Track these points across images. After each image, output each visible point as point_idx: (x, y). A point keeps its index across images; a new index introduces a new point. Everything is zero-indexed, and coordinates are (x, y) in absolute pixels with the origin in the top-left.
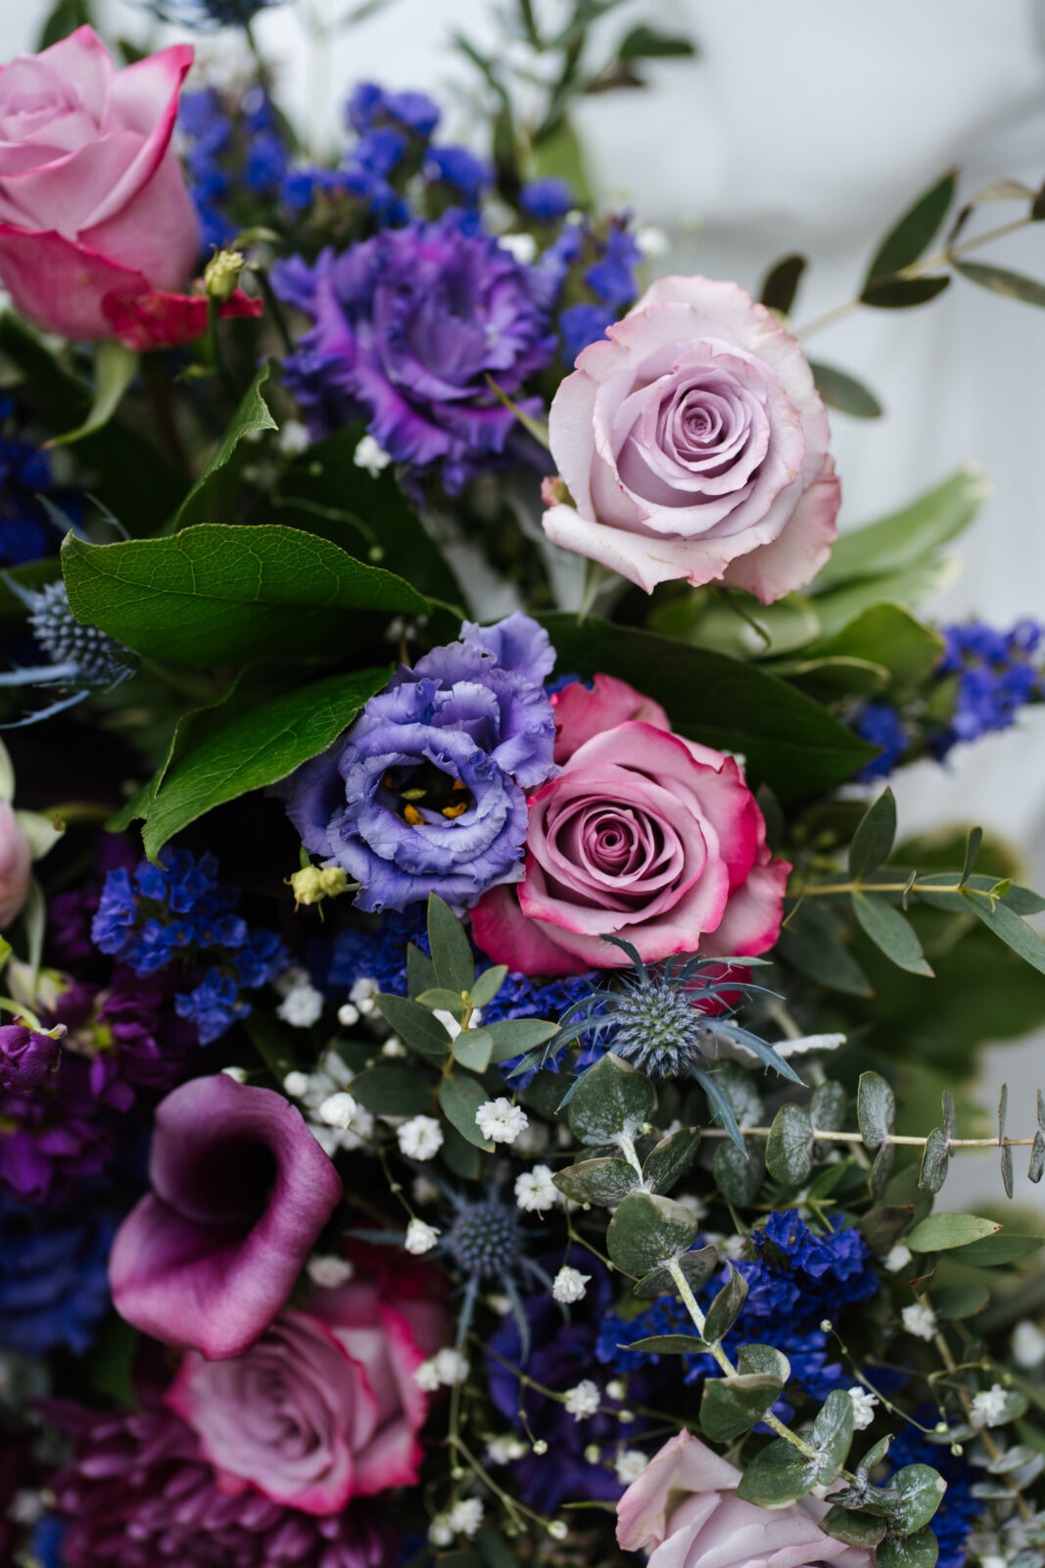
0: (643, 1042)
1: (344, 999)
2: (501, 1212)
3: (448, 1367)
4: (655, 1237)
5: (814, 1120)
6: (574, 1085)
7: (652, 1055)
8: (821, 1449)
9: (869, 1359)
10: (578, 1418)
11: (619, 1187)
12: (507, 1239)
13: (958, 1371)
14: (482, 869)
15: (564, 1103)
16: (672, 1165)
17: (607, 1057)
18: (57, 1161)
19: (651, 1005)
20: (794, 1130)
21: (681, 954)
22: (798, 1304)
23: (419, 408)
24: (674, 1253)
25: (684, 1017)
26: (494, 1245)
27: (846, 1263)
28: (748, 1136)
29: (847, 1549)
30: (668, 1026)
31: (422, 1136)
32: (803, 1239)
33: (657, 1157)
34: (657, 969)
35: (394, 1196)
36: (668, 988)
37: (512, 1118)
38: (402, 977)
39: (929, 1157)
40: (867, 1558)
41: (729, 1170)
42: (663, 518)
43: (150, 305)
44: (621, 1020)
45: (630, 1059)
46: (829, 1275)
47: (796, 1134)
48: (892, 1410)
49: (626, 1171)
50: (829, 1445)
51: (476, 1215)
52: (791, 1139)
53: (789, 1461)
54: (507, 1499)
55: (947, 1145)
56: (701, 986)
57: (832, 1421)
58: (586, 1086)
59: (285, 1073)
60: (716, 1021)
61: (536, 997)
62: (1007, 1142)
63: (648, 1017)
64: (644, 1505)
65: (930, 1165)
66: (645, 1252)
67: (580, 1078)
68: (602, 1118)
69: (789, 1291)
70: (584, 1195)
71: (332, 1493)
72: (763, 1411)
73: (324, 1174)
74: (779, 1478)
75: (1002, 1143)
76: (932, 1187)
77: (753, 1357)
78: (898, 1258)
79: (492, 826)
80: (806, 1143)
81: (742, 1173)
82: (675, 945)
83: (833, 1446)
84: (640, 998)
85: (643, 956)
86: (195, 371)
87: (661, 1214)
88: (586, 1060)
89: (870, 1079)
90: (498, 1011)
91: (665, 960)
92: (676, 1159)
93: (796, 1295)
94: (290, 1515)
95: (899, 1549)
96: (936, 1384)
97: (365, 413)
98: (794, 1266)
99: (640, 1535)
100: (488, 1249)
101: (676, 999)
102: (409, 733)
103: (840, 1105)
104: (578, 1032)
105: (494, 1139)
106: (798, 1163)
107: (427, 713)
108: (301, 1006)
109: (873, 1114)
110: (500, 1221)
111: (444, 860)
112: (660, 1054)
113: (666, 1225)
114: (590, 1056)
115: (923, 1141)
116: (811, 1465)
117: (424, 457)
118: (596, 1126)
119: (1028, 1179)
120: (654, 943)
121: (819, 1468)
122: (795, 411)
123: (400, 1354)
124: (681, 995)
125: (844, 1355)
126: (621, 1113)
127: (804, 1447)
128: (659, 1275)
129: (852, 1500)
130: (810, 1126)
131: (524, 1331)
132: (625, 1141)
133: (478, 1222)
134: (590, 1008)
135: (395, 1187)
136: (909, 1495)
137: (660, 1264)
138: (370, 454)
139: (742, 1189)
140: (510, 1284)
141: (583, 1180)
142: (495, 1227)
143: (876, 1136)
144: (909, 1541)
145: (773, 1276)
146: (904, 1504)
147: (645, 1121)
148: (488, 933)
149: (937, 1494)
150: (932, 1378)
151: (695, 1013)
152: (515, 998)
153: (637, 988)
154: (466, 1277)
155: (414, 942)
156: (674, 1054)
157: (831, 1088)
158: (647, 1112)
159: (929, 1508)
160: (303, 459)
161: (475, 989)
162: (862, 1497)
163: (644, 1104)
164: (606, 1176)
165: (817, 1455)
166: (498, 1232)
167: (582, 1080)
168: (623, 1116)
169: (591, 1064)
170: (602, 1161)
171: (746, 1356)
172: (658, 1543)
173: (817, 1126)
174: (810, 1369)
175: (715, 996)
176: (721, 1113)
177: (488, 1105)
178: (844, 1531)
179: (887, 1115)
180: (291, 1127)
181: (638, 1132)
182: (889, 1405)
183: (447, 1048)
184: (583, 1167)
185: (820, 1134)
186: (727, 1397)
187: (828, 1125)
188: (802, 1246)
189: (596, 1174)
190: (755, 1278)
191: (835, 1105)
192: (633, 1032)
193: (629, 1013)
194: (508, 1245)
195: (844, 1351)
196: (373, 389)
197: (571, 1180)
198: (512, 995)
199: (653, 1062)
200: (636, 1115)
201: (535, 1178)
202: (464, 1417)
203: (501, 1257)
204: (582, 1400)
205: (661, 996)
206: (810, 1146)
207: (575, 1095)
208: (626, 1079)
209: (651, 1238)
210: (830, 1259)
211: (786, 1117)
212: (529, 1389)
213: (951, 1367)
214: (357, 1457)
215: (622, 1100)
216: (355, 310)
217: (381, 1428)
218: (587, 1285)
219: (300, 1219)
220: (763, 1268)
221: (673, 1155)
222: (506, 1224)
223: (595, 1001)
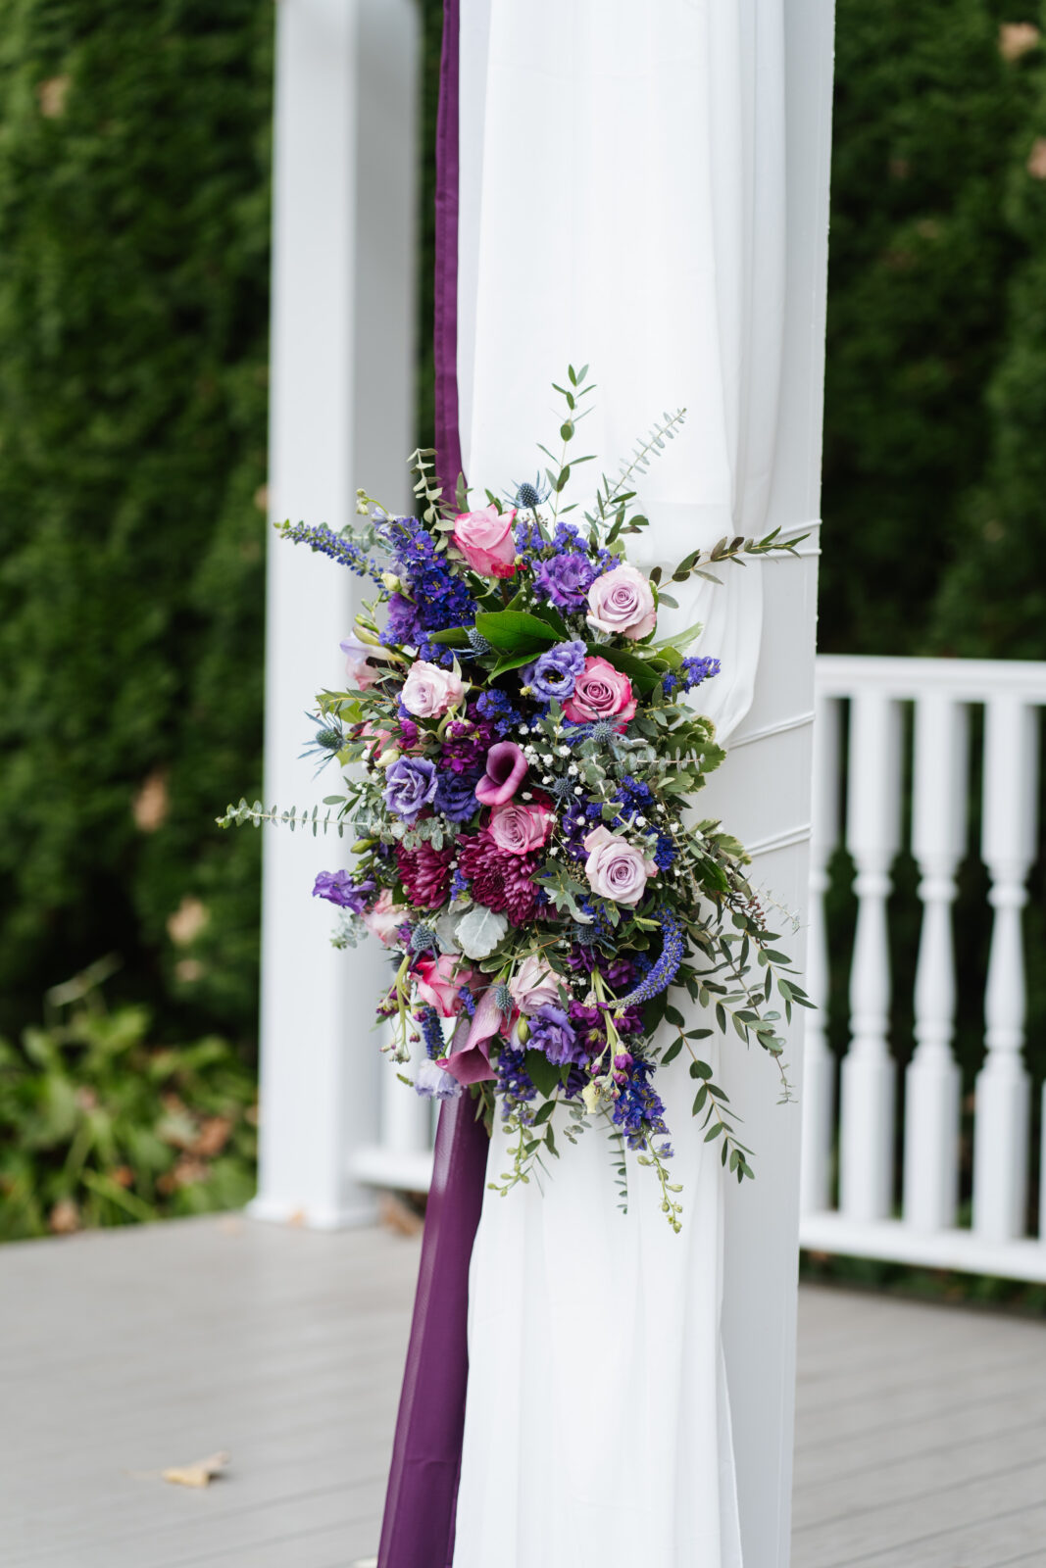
0: (599, 735)
1: (534, 727)
2: (564, 777)
3: (552, 819)
6: (582, 744)
7: (601, 739)
10: (580, 826)
14: (565, 693)
15: (580, 747)
17: (591, 738)
18: (465, 764)
19: (601, 727)
21: (610, 717)
23: (562, 594)
24: (601, 782)
29: (636, 851)
30: (605, 732)
32: (632, 784)
33: (600, 760)
34: (603, 720)
35: (541, 774)
36: (606, 724)
37: (568, 751)
38: (546, 720)
42: (611, 617)
43: (502, 567)
44: (594, 730)
45: (595, 739)
46: (638, 793)
47: (633, 759)
49: (593, 764)
52: (631, 760)
56: (615, 725)
59: (520, 745)
60: (617, 733)
63: (600, 729)
64: (590, 843)
66: (595, 780)
68: (589, 752)
71: (524, 850)
73: (524, 768)
79: (568, 683)
80: (635, 762)
81: (620, 768)
82: (608, 715)
84: (598, 726)
86: (512, 583)
88: (585, 739)
91: (605, 718)
92: (605, 762)
94: (514, 856)
97: (550, 594)
101: (607, 727)
102: (551, 661)
104: (584, 732)
107: (555, 657)
108: (524, 730)
110: (564, 779)
111: (556, 690)
112: (603, 739)
117: (562, 605)
118: (587, 754)
120: (602, 714)
122: (644, 594)
123: (542, 815)
124: (609, 726)
128: (597, 787)
132: (594, 758)
134: (587, 727)
135: (542, 771)
137: (598, 783)
138: (550, 604)
139: (618, 771)
141: (583, 765)
145: (624, 790)
147: (598, 753)
153: (598, 724)
154: (558, 797)
155: (549, 711)
156: (607, 738)
158: (598, 751)
160: (536, 606)
163: (598, 749)
164: (588, 765)
167: (584, 743)
168: (593, 752)
170: (588, 761)
173: (638, 759)
175: (619, 727)
176: (617, 754)
178: (635, 846)
180: (518, 756)
181: (596, 755)
182: (648, 822)
184: (583, 763)
185: (639, 761)
188: (632, 786)
190: (619, 789)
192: (597, 733)
193: (596, 729)
195: (640, 808)
196: (552, 589)
197: (580, 765)
200: (596, 751)
202: (556, 830)
205: (604, 725)
207: (582, 746)
208: (594, 744)
209: (596, 777)
210: (639, 789)
213: (667, 819)
214: (531, 841)
215: (593, 748)
216: (550, 573)
219: (518, 779)
220: (621, 787)
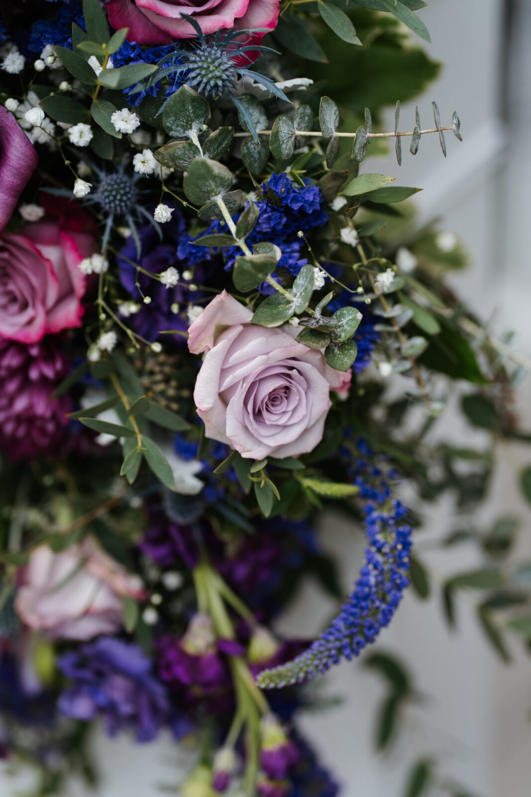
0: (204, 76)
1: (38, 57)
2: (125, 179)
3: (97, 264)
4: (210, 183)
5: (296, 125)
6: (165, 103)
7: (208, 84)
8: (297, 297)
9: (322, 259)
10: (168, 287)
11: (190, 158)
12: (129, 193)
13: (369, 263)
15: (160, 111)
16: (218, 147)
17: (184, 87)
19: (207, 57)
20: (285, 129)
21: (224, 30)
22: (285, 225)
24: (219, 193)
25: (225, 63)
26: (122, 195)
27: (311, 204)
28: (260, 136)
29: (310, 351)
30: (217, 68)
31: (81, 134)
32: (288, 190)
33: (210, 141)
34: (211, 38)
35: (67, 167)
36: (217, 48)
37: (132, 120)
38: (69, 42)
39: (357, 141)
40: (319, 356)
41: (249, 153)
44: (191, 66)
45: (195, 88)
46: (301, 209)
47: (286, 132)
48: (334, 281)
49: (193, 149)
50: (301, 294)
51: (112, 179)
52: (283, 134)
53: (280, 304)
54: (129, 332)
55: (367, 136)
56: (235, 48)
57: (303, 281)
58: (172, 103)
59: (5, 99)
60: (243, 69)
61: (143, 55)
62: (399, 134)
63: (206, 63)
64: (202, 330)
65: (358, 146)
66: (204, 192)
67: (168, 99)
68: (181, 121)
69: (281, 218)
70: (171, 164)
71: (35, 332)
72: (266, 275)
73: (28, 150)
74: (275, 312)
75: (397, 134)
76: (358, 158)
77: (261, 250)
78: (339, 203)
80: (291, 137)
81: (256, 156)
82: (221, 24)
83: (303, 294)
84: (201, 53)
85: (203, 31)
87: (212, 171)
88: (172, 89)
89: (327, 101)
90: (123, 63)
91: (215, 33)
92: (221, 144)
93: (284, 220)
94: (12, 345)
95: (336, 351)
96: (358, 270)
98: (284, 203)
99: (200, 345)
100: (119, 197)
101: (221, 54)
103: (309, 118)
104: (167, 73)
105: (122, 131)
106: (287, 148)
109: (328, 120)
110: (125, 183)
112: (212, 83)
113: (215, 176)
114: (174, 88)
115: (354, 135)
116: (291, 305)
118: (177, 126)
119: (410, 152)
120: (209, 24)
121: (296, 306)
123: (70, 257)
124: (224, 53)
125: (309, 252)
126: (191, 119)
127: (288, 295)
128: (212, 206)
129: (312, 324)
130: (293, 128)
131: (138, 244)
132: (193, 135)
133: (113, 183)
134: (174, 59)
135: (67, 162)
136: (342, 322)
137: (212, 199)
139: (256, 165)
140: (130, 220)
141: (170, 154)
142: (122, 185)
143: (329, 132)
144: (342, 346)
145: (273, 210)
146: (339, 327)
147: (204, 124)
148: (117, 18)
149: (357, 320)
150: (355, 266)
151: (231, 63)
152: (132, 56)
153: (200, 49)
154: (106, 215)
155: (75, 22)
156: (220, 83)
157: (305, 108)
158: (205, 119)
159: (353, 327)
161: (110, 43)
162: (318, 322)
163: (204, 114)
164: (183, 152)
165: (295, 299)
166: (124, 188)
167: (169, 100)
168: (192, 121)
169: (174, 92)
170: (180, 143)
171: (257, 249)
172: (209, 349)
173: (297, 129)
174: (291, 261)
175: (242, 54)
176: (245, 119)
177: (118, 112)
178: (308, 341)
179: (335, 122)
180: (9, 124)
181: (201, 130)
182: (332, 279)
183: (95, 82)
184: (170, 147)
185: (298, 133)
186: (247, 267)
187: (303, 129)
188: (288, 193)
189: (177, 150)
190: (262, 210)
191: (307, 118)
192: (198, 71)
193: (195, 62)
194: (129, 196)
195: (310, 249)
197: (163, 155)
198: (131, 54)
199: (208, 88)
200: (199, 120)
201: (144, 155)
202: (106, 289)
203: (125, 202)
204: (169, 277)
205: (213, 52)
206: (293, 139)
207: (166, 107)
208: (193, 100)
209: (207, 184)
210: (303, 200)
211: (281, 122)
212: (141, 273)
213: (365, 262)
214: (49, 312)
215: (191, 111)
217: (61, 299)
218: (172, 214)
219: (15, 175)
220: (267, 205)
221: (219, 141)
222: (128, 184)
223: (177, 55)
